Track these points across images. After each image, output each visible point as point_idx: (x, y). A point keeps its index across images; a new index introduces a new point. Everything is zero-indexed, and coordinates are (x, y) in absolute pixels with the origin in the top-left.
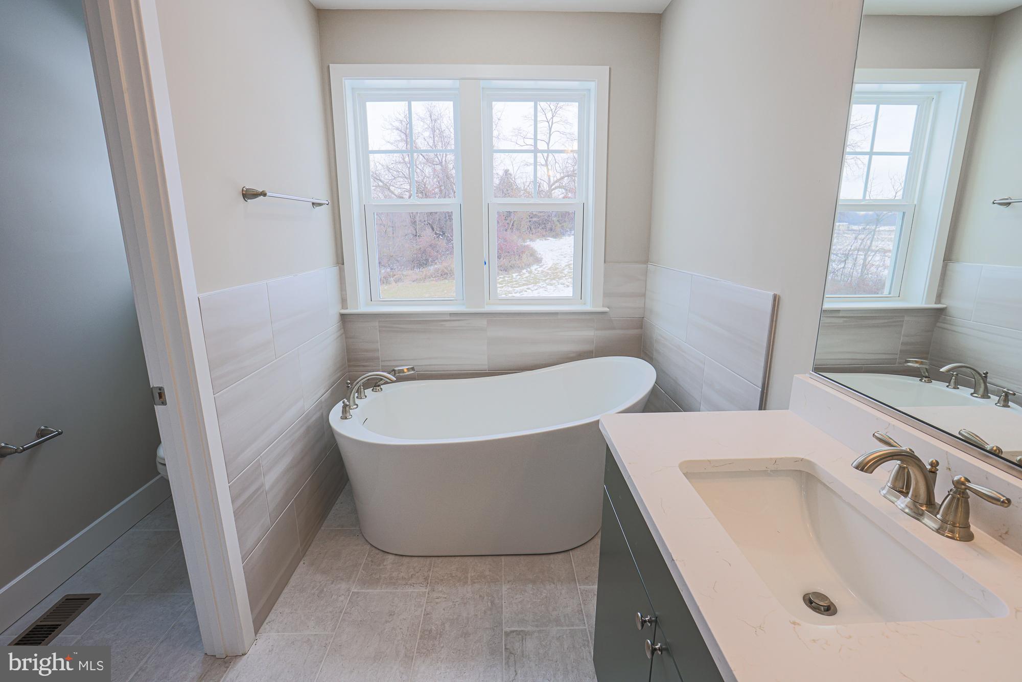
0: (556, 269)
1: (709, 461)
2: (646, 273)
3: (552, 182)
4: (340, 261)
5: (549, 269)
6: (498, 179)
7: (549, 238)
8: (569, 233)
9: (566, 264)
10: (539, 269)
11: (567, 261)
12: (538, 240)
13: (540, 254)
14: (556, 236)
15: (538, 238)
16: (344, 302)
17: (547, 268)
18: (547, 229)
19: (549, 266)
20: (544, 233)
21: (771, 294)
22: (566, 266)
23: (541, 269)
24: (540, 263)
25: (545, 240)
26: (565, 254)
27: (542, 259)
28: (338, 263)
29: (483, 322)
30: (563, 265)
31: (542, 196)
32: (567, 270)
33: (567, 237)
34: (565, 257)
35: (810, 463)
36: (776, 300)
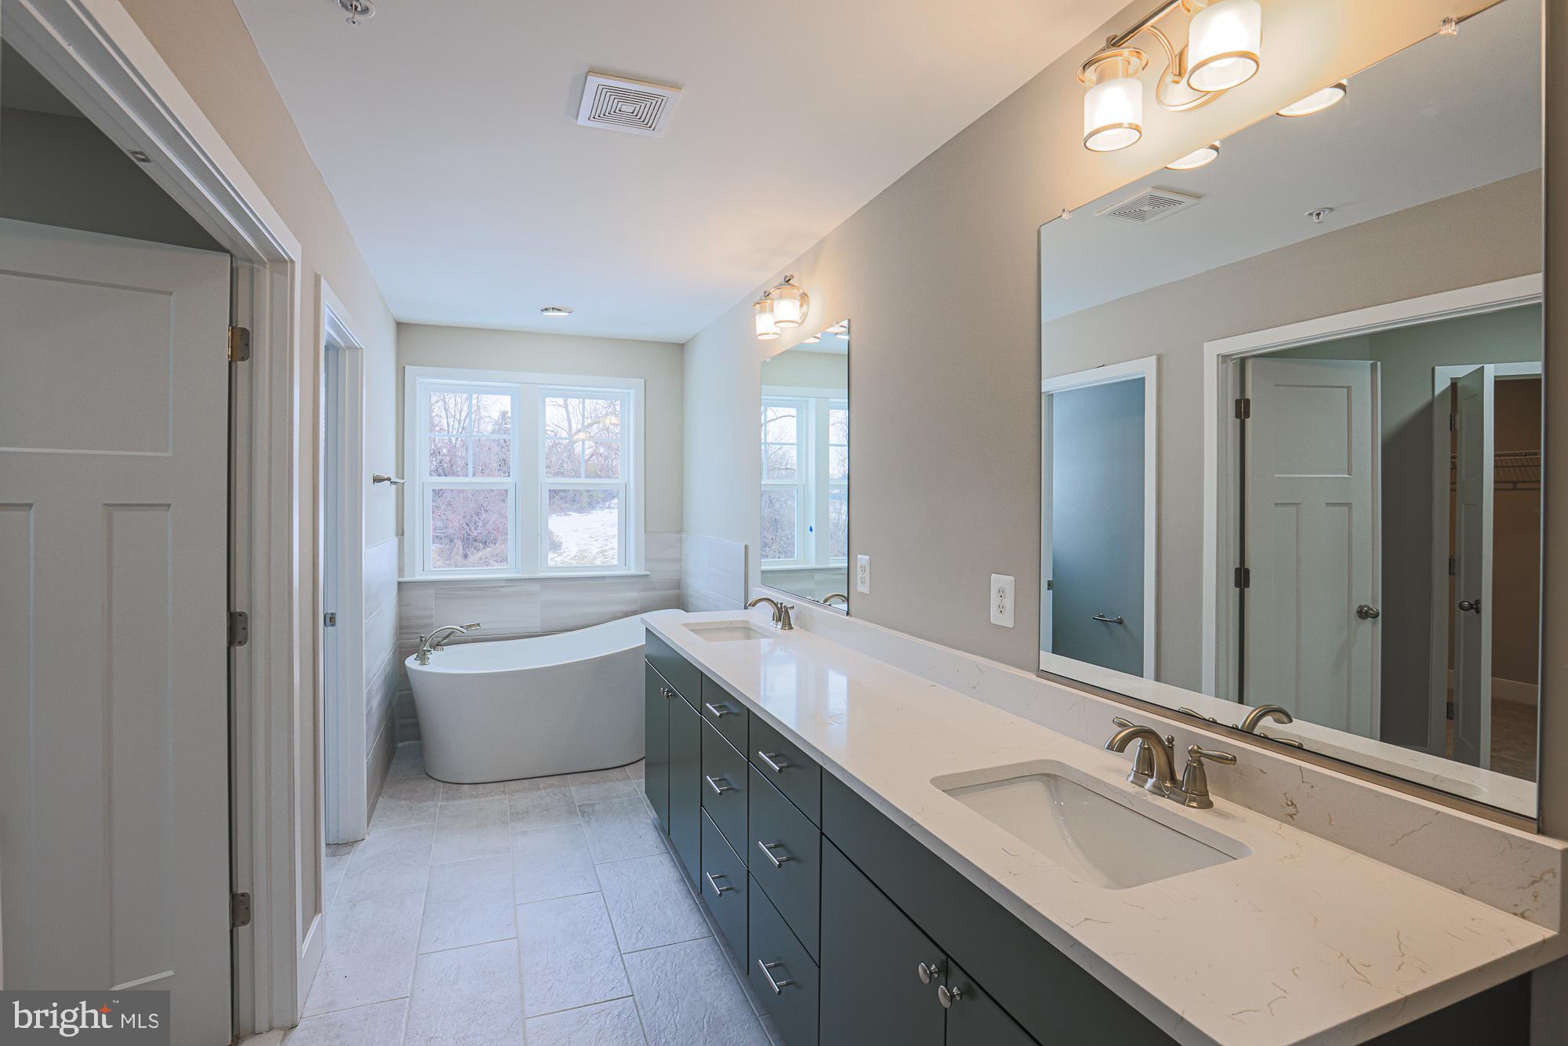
0: (584, 557)
1: (697, 623)
2: (681, 541)
3: (574, 430)
4: (400, 533)
5: (573, 558)
6: (491, 424)
7: (570, 513)
8: (601, 505)
9: (598, 550)
10: (557, 559)
11: (600, 545)
12: (554, 516)
13: (558, 536)
14: (581, 510)
15: (554, 513)
16: (401, 570)
17: (569, 557)
18: (568, 499)
19: (573, 555)
20: (564, 506)
21: (744, 544)
22: (598, 553)
23: (561, 558)
24: (560, 549)
25: (566, 515)
26: (596, 536)
27: (561, 543)
28: (397, 535)
29: (537, 587)
30: (594, 553)
31: (560, 450)
32: (600, 559)
33: (599, 512)
34: (596, 541)
35: (747, 622)
36: (746, 547)
